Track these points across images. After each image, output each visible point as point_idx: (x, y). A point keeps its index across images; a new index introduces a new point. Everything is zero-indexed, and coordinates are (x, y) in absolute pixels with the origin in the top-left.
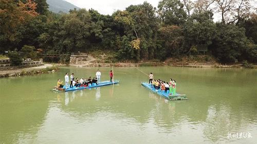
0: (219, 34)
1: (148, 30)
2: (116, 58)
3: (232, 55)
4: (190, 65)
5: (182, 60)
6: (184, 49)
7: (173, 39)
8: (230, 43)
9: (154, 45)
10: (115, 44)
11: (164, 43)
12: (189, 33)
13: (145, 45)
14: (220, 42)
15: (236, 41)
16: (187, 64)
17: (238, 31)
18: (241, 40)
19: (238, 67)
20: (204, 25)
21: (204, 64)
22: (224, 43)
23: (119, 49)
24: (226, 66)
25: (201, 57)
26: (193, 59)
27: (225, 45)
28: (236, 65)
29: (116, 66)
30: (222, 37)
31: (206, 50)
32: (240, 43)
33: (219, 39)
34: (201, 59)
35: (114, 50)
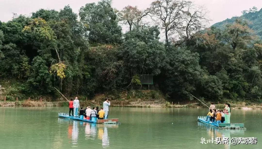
0: (168, 59)
1: (72, 49)
2: (23, 92)
3: (186, 90)
4: (133, 103)
5: (119, 97)
6: (122, 81)
7: (107, 65)
8: (183, 73)
9: (80, 73)
10: (19, 69)
11: (93, 70)
12: (132, 57)
13: (70, 72)
14: (170, 72)
15: (191, 70)
16: (128, 103)
17: (191, 58)
18: (195, 70)
19: (194, 107)
20: (151, 47)
21: (151, 104)
22: (176, 74)
23: (27, 79)
24: (179, 106)
25: (145, 92)
26: (136, 95)
27: (177, 76)
28: (192, 104)
29: (24, 106)
30: (172, 65)
31: (152, 83)
32: (195, 74)
33: (169, 67)
34: (146, 96)
35: (17, 79)
